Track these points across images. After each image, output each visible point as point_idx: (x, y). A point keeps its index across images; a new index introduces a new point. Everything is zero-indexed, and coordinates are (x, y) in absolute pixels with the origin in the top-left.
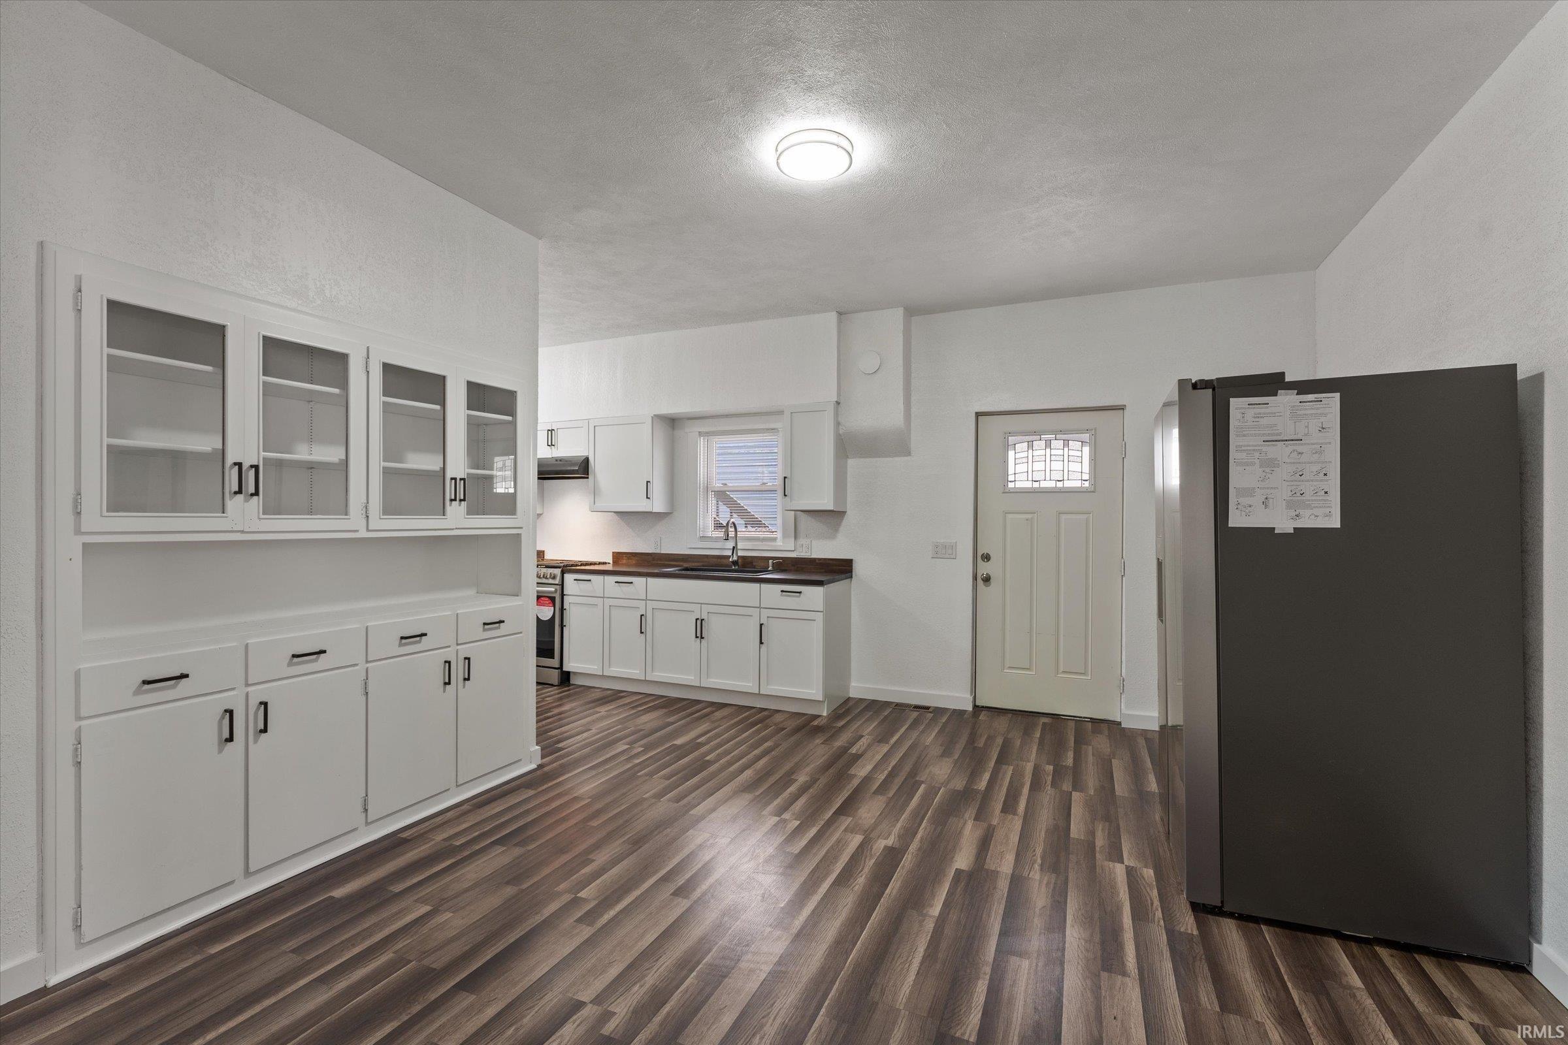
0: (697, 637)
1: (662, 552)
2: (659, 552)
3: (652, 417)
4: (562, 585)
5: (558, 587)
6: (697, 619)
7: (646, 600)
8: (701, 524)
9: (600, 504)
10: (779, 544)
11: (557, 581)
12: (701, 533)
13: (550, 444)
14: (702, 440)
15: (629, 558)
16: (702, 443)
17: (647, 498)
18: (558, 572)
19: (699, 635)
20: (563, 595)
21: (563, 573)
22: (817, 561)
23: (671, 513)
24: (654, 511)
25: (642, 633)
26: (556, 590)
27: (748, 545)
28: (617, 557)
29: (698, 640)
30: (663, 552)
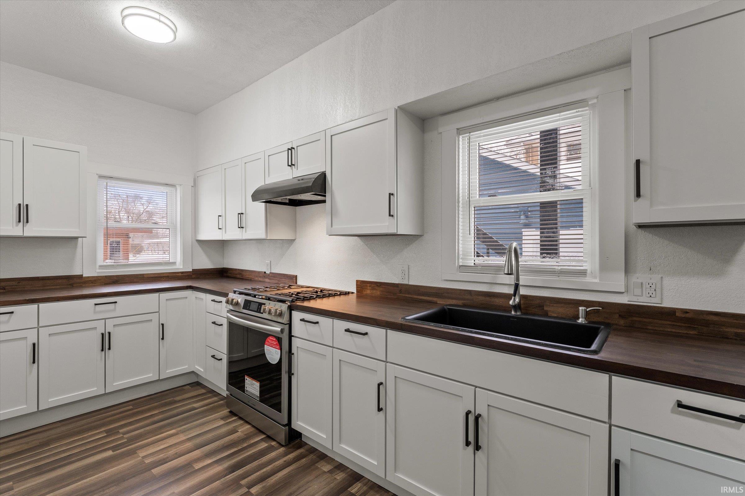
0: (468, 444)
1: (410, 283)
2: (407, 283)
3: (396, 111)
4: (290, 325)
5: (287, 327)
6: (468, 413)
7: (386, 362)
8: (461, 249)
9: (338, 227)
10: (592, 280)
11: (285, 320)
12: (460, 260)
13: (290, 164)
14: (461, 139)
15: (373, 289)
16: (461, 143)
17: (390, 215)
18: (284, 307)
19: (471, 438)
20: (290, 336)
21: (291, 309)
22: (677, 314)
23: (421, 236)
24: (398, 233)
25: (380, 409)
26: (282, 331)
27: (538, 280)
28: (361, 285)
29: (471, 448)
30: (412, 283)
